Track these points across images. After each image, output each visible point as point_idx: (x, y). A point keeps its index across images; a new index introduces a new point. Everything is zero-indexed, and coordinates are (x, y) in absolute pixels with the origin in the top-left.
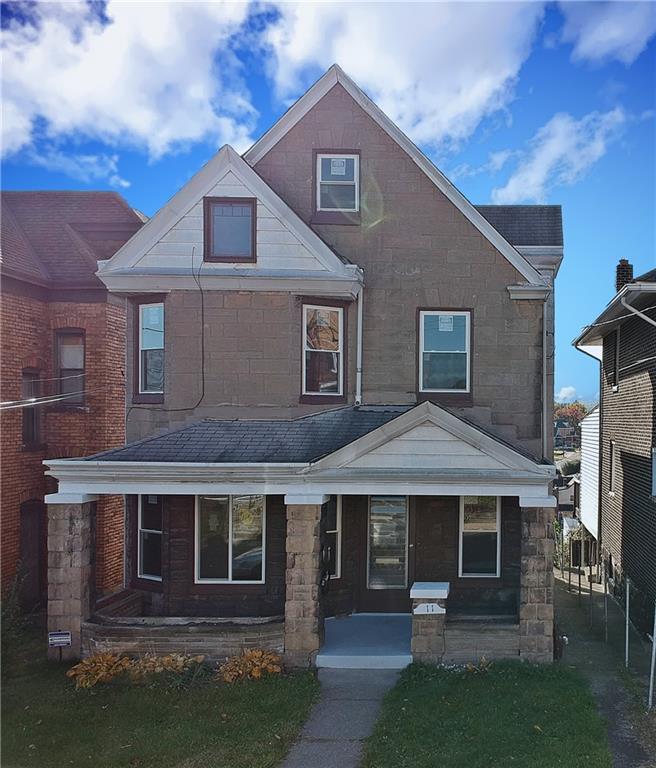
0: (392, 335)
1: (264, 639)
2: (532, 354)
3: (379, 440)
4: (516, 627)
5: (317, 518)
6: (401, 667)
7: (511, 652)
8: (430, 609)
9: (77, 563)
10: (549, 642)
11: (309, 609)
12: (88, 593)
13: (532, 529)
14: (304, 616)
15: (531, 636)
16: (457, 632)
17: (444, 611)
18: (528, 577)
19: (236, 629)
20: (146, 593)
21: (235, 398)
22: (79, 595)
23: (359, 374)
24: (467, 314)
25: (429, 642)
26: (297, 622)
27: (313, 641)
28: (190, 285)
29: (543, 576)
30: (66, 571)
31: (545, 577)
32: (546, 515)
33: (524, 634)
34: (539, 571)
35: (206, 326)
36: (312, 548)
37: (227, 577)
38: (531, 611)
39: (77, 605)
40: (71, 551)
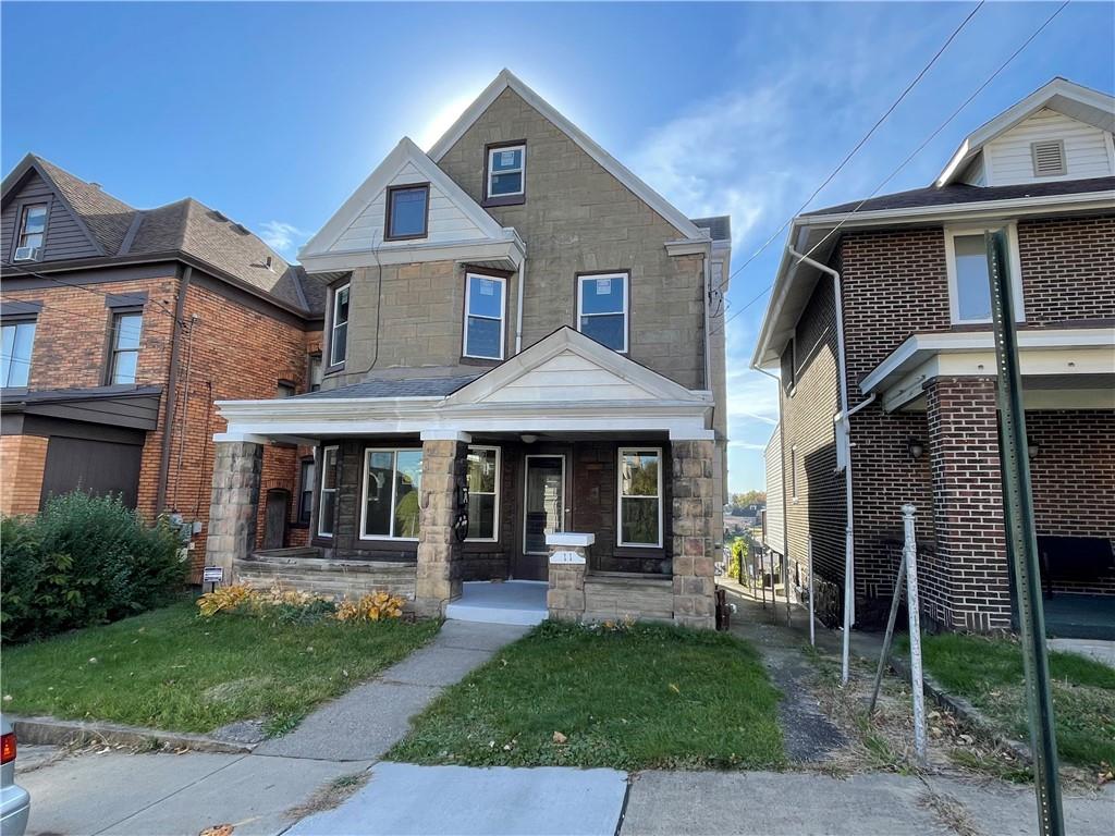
0: (551, 301)
1: (393, 583)
2: (693, 308)
3: (517, 372)
4: (669, 583)
5: (451, 455)
6: (536, 624)
7: (663, 614)
8: (568, 557)
9: (235, 499)
10: (710, 604)
11: (441, 553)
12: (246, 532)
13: (685, 466)
14: (436, 560)
15: (687, 596)
16: (598, 587)
17: (584, 561)
18: (681, 523)
19: (367, 570)
20: (321, 549)
21: (402, 361)
22: (233, 532)
23: (519, 339)
24: (625, 276)
25: (567, 597)
26: (429, 568)
27: (444, 589)
28: (371, 261)
29: (700, 523)
30: (225, 507)
31: (702, 524)
32: (701, 450)
33: (679, 592)
34: (695, 516)
35: (382, 296)
36: (446, 486)
37: (389, 533)
38: (686, 564)
39: (230, 540)
40: (231, 488)
